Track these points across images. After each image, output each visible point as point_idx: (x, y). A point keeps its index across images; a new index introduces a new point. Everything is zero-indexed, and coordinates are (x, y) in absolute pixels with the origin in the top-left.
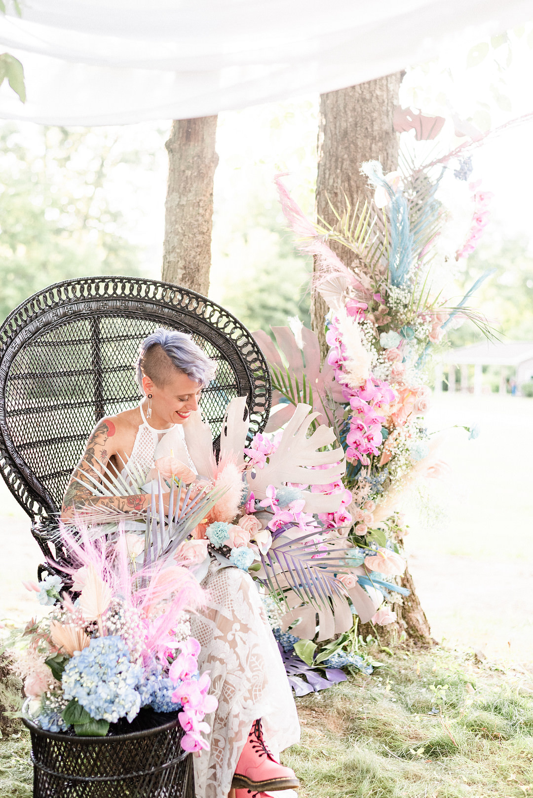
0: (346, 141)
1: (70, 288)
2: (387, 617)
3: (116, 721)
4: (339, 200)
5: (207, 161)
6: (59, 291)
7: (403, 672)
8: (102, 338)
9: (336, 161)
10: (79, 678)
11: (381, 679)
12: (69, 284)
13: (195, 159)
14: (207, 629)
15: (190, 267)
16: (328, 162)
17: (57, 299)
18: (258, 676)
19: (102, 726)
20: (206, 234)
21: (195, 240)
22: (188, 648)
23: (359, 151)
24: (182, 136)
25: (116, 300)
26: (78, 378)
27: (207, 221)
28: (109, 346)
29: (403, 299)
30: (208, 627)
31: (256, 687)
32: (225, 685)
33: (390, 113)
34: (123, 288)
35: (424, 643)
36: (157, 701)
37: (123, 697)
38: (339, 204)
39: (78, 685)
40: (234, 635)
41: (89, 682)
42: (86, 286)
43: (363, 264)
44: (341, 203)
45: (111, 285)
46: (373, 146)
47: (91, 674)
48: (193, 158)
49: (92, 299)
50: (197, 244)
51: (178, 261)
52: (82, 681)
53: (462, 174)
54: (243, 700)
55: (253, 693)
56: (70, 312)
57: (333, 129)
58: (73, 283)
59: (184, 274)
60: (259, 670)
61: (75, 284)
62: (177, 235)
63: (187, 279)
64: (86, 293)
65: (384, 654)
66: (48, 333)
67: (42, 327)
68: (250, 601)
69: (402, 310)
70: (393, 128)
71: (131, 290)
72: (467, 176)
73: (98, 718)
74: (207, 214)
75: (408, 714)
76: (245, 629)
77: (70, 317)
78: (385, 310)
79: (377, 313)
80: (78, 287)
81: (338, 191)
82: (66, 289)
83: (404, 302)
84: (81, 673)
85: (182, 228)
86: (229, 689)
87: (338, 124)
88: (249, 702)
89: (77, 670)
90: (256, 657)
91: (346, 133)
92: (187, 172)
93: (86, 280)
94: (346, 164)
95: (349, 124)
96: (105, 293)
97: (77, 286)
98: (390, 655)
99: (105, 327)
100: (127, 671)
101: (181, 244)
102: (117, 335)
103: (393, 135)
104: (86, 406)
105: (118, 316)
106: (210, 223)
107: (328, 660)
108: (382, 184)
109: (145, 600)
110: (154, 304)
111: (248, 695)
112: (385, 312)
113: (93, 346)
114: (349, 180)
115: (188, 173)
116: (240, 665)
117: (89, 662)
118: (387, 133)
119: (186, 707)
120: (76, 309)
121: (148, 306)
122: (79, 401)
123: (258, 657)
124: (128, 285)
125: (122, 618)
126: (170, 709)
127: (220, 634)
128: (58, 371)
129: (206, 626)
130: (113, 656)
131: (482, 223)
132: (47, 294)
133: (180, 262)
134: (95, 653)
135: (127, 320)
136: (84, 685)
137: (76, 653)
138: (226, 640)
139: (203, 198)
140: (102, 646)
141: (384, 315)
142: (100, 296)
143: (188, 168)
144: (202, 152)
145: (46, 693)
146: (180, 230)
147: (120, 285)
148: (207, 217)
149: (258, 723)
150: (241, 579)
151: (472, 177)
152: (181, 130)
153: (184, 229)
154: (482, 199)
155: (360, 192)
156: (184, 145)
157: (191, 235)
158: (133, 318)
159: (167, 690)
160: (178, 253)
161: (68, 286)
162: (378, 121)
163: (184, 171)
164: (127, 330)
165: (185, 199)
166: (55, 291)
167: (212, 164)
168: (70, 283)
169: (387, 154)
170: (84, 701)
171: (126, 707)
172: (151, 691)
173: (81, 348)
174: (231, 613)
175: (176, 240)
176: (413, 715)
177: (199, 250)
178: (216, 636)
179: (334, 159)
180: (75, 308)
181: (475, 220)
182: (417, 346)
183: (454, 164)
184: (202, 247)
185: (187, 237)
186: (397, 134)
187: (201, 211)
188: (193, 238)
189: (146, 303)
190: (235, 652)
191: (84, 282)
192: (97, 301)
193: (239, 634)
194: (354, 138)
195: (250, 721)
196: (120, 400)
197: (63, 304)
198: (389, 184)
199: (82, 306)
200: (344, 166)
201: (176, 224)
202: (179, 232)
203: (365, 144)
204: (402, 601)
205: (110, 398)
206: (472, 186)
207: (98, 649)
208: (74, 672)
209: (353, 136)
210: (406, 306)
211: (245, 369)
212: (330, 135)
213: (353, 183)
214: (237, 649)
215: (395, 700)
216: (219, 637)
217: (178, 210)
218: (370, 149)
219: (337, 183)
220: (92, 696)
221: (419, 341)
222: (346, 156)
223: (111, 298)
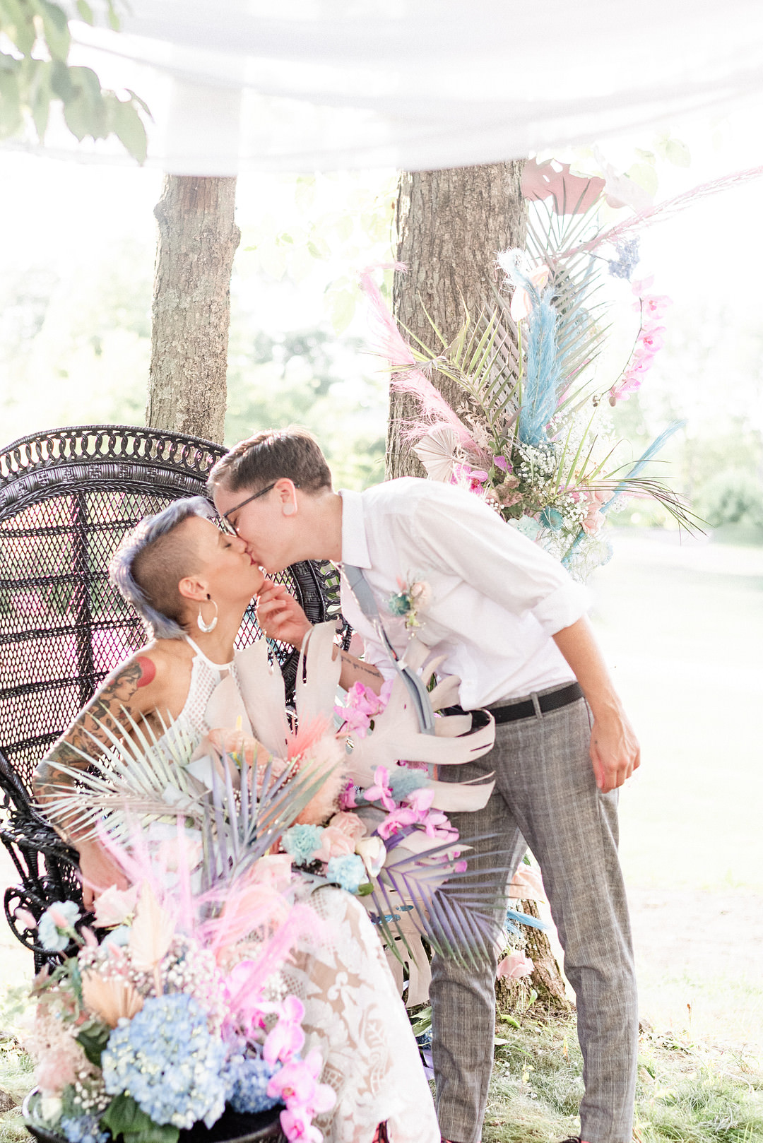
0: (447, 213)
1: (44, 444)
2: (521, 965)
3: (190, 1126)
4: (436, 307)
5: (223, 239)
6: (28, 449)
7: (540, 1052)
8: (92, 523)
9: (432, 243)
10: (132, 1060)
11: (507, 1064)
12: (43, 438)
13: (205, 234)
14: (293, 984)
15: (196, 410)
16: (416, 245)
17: (25, 462)
18: (380, 1054)
19: (167, 1134)
20: (220, 356)
21: (203, 365)
22: (286, 1011)
23: (469, 228)
24: (184, 199)
25: (113, 463)
26: (56, 588)
27: (222, 336)
28: (101, 536)
29: (544, 466)
30: (294, 980)
31: (376, 1071)
32: (328, 1069)
33: (516, 169)
34: (124, 444)
35: (559, 1009)
36: (241, 1095)
37: (203, 1089)
38: (435, 313)
39: (133, 1071)
40: (339, 991)
41: (151, 1066)
42: (68, 441)
43: (474, 409)
44: (439, 311)
45: (106, 439)
46: (491, 221)
47: (155, 1052)
48: (202, 233)
49: (77, 462)
50: (206, 372)
51: (177, 400)
52: (138, 1064)
53: (621, 268)
54: (357, 1093)
55: (372, 1082)
56: (44, 482)
57: (425, 192)
58: (49, 436)
59: (187, 420)
60: (381, 1044)
61: (52, 437)
62: (175, 357)
63: (191, 429)
64: (67, 453)
65: (505, 1025)
66: (12, 516)
67: (4, 507)
68: (362, 938)
69: (541, 482)
70: (520, 194)
71: (136, 447)
72: (630, 271)
73: (162, 1121)
74: (222, 324)
75: (562, 1117)
76: (356, 981)
77: (45, 491)
78: (515, 482)
79: (501, 487)
80: (56, 442)
81: (434, 292)
82: (39, 446)
83: (546, 470)
84: (136, 1053)
85: (183, 346)
86: (333, 1076)
87: (434, 185)
88: (367, 1095)
89: (129, 1048)
90: (375, 1024)
91: (447, 199)
92: (191, 255)
93: (69, 432)
94: (448, 248)
95: (452, 185)
96: (96, 453)
97: (54, 440)
98: (516, 1028)
99: (96, 507)
100: (207, 1047)
101: (181, 373)
102: (114, 520)
103: (520, 204)
104: (68, 633)
105: (116, 489)
106: (226, 338)
107: (424, 1036)
108: (524, 284)
109: (218, 937)
110: (170, 470)
111: (363, 1085)
112: (515, 486)
113: (78, 537)
114: (452, 274)
115: (194, 257)
116: (350, 1038)
117: (149, 1035)
118: (511, 201)
119: (290, 1102)
120: (54, 478)
121: (162, 473)
122: (58, 626)
123: (378, 1024)
124: (131, 440)
125: (191, 966)
126: (261, 1107)
127: (317, 990)
128: (27, 578)
129: (291, 979)
130: (184, 1026)
131: (653, 346)
132: (12, 453)
133: (180, 401)
134: (156, 1021)
135: (129, 495)
136: (143, 1070)
137: (123, 1022)
138: (326, 1000)
139: (216, 298)
140: (165, 1009)
141: (514, 491)
142: (89, 456)
143: (193, 249)
144: (215, 223)
145: (73, 1087)
146: (179, 350)
147: (119, 440)
148: (222, 329)
149: (382, 1128)
150: (346, 904)
151: (637, 273)
152: (182, 187)
153: (186, 347)
154: (653, 308)
155: (468, 295)
156: (188, 212)
157: (197, 358)
158: (138, 492)
159: (257, 1077)
160: (176, 387)
161: (42, 440)
162: (498, 182)
163: (186, 255)
164: (130, 511)
165: (189, 299)
166: (22, 448)
167: (231, 245)
168: (46, 435)
169: (511, 234)
170: (143, 1096)
171: (207, 1103)
172: (234, 1080)
173: (60, 540)
174: (332, 957)
175: (173, 365)
176: (568, 1118)
177: (210, 382)
178: (310, 993)
179: (427, 240)
180: (51, 475)
181: (642, 341)
182: (563, 539)
183: (608, 251)
184: (213, 377)
185: (191, 361)
186: (528, 203)
187: (213, 319)
188: (200, 363)
189: (158, 468)
190: (341, 1018)
191: (66, 434)
192: (85, 465)
193: (347, 991)
194: (461, 208)
195: (372, 1124)
196: (118, 624)
197: (34, 469)
198: (534, 285)
199: (61, 473)
200: (444, 253)
201: (173, 340)
202: (178, 353)
203: (477, 217)
204: (526, 942)
205: (103, 620)
206: (638, 288)
207: (160, 1014)
208: (125, 1051)
209: (460, 205)
210: (548, 477)
211: (312, 575)
212: (421, 203)
213: (457, 279)
214: (343, 1014)
215: (536, 1096)
216: (316, 996)
217: (176, 318)
218: (487, 225)
219: (432, 278)
220: (158, 1087)
221: (566, 532)
222: (447, 236)
223: (104, 460)
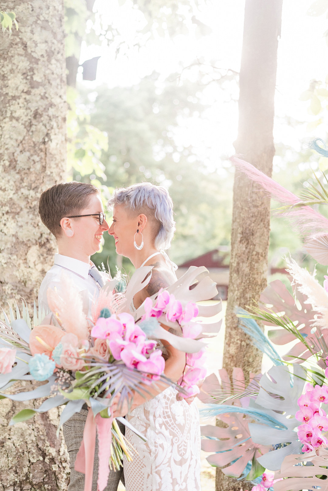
15: (246, 232)
21: (250, 211)
50: (251, 215)
51: (238, 228)
59: (242, 237)
62: (238, 209)
63: (244, 241)
85: (241, 204)
101: (240, 216)
133: (239, 228)
146: (239, 205)
153: (242, 204)
160: (238, 222)
175: (237, 213)
177: (254, 219)
184: (256, 217)
185: (244, 210)
188: (248, 210)
201: (237, 201)
202: (239, 207)
